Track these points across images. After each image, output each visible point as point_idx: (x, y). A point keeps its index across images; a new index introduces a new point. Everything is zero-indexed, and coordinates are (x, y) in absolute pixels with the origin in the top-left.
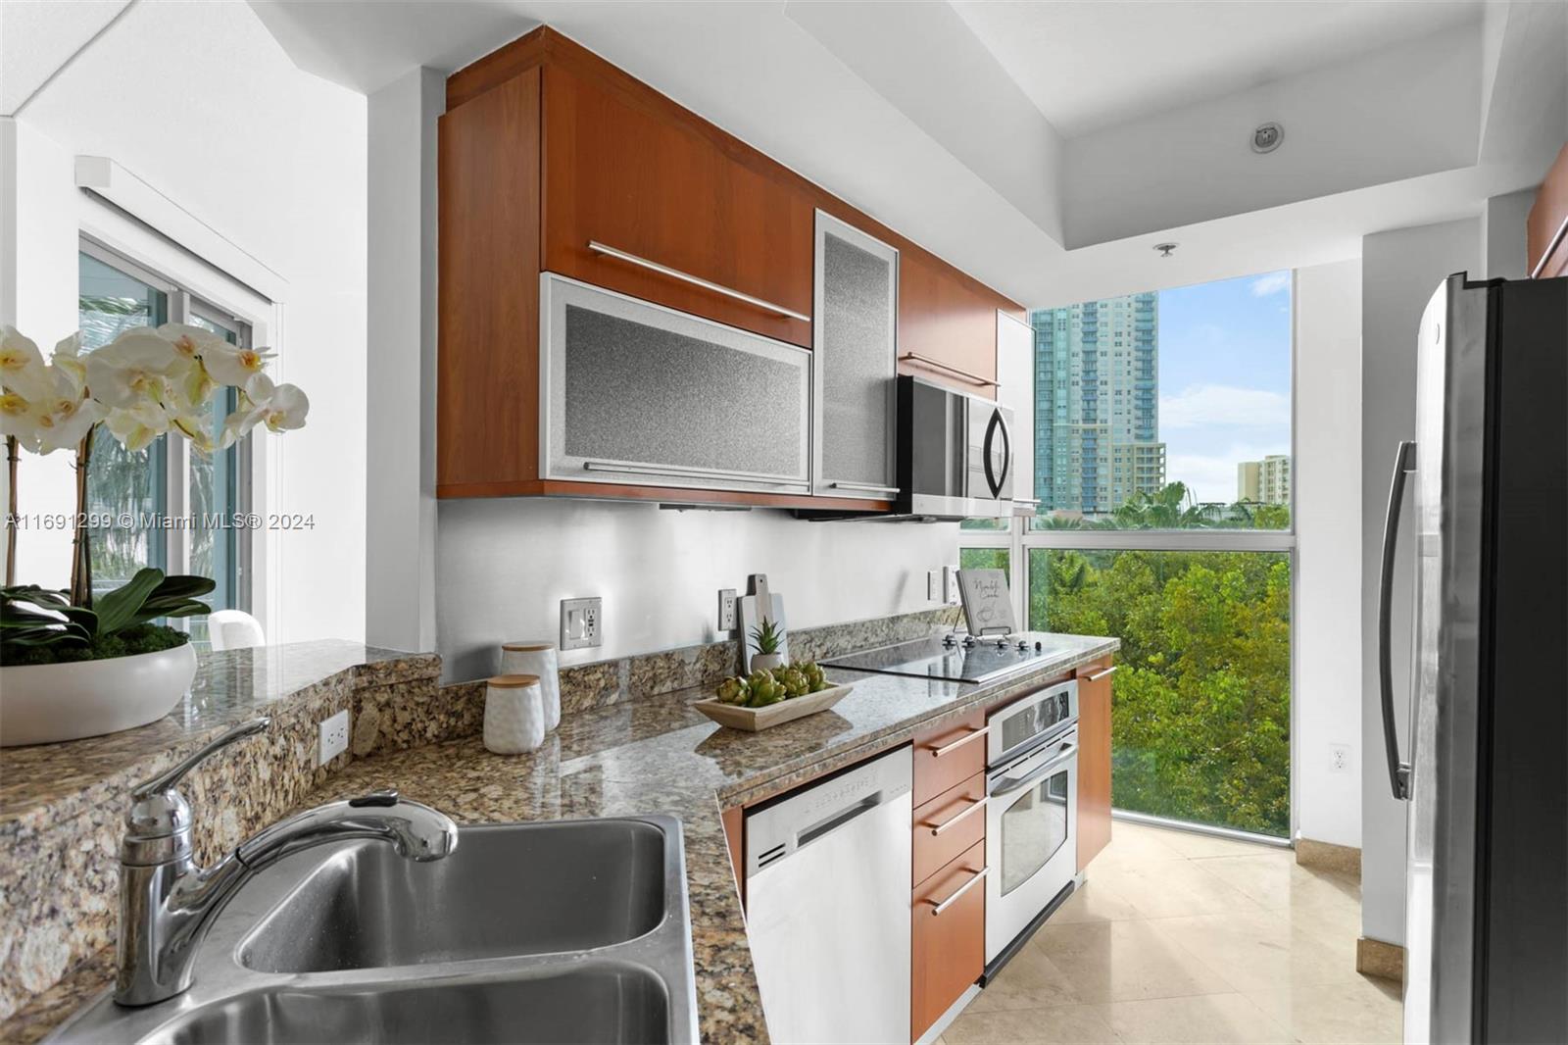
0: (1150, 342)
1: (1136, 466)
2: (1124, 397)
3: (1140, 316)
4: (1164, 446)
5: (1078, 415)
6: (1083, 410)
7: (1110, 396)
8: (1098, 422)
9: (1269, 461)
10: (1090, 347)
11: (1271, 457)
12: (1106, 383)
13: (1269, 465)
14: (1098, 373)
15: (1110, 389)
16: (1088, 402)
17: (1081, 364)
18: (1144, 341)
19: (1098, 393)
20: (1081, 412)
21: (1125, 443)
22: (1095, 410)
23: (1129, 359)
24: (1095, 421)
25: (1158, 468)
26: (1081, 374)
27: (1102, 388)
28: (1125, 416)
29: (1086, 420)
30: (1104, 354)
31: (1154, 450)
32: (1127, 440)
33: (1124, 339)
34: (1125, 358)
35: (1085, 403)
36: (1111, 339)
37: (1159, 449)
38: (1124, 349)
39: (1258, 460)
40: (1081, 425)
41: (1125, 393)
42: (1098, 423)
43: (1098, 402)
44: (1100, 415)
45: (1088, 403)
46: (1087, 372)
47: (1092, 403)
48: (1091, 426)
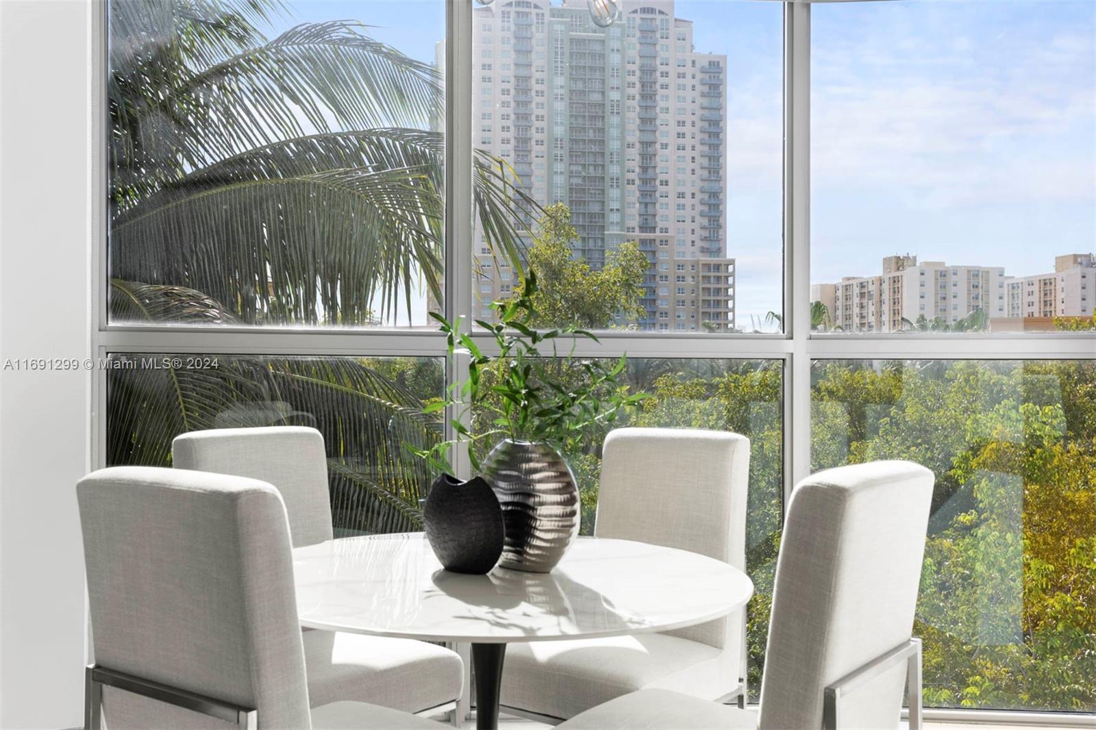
0: (717, 135)
1: (701, 286)
2: (688, 201)
3: (705, 102)
4: (732, 262)
5: (634, 222)
6: (640, 215)
7: (672, 200)
8: (658, 230)
9: (847, 283)
10: (648, 137)
11: (848, 279)
12: (667, 183)
13: (847, 288)
14: (658, 170)
15: (672, 190)
16: (646, 204)
17: (638, 158)
18: (710, 134)
19: (658, 195)
20: (637, 217)
21: (689, 258)
22: (654, 216)
23: (694, 154)
24: (653, 229)
25: (727, 289)
26: (637, 170)
27: (661, 189)
28: (688, 225)
29: (643, 229)
30: (665, 146)
31: (723, 268)
32: (691, 254)
33: (687, 129)
34: (688, 153)
35: (643, 206)
36: (673, 129)
37: (727, 266)
38: (688, 142)
39: (834, 282)
40: (637, 234)
41: (688, 195)
42: (658, 233)
43: (658, 206)
44: (661, 224)
45: (646, 207)
46: (644, 169)
47: (650, 206)
48: (651, 235)
